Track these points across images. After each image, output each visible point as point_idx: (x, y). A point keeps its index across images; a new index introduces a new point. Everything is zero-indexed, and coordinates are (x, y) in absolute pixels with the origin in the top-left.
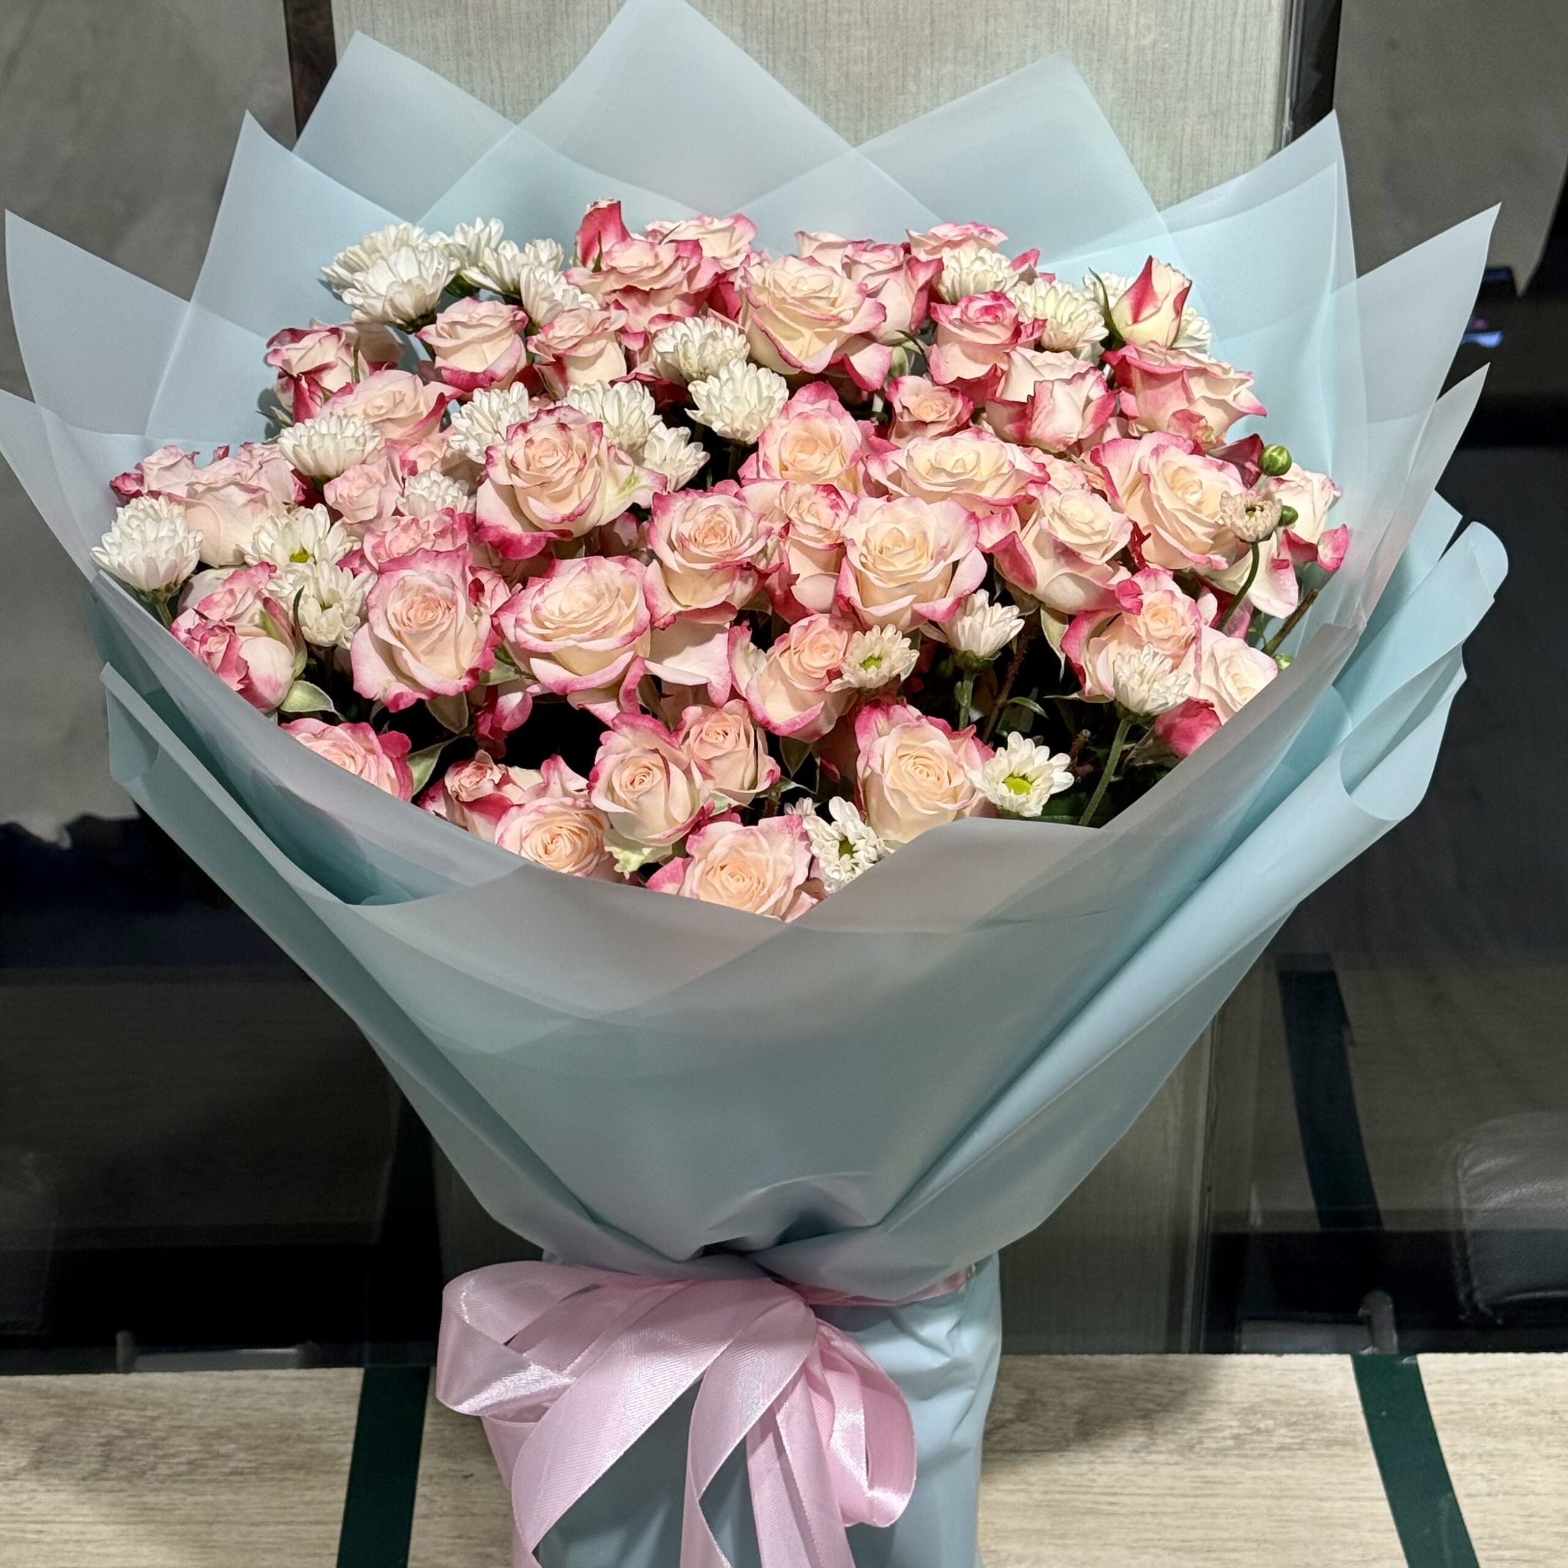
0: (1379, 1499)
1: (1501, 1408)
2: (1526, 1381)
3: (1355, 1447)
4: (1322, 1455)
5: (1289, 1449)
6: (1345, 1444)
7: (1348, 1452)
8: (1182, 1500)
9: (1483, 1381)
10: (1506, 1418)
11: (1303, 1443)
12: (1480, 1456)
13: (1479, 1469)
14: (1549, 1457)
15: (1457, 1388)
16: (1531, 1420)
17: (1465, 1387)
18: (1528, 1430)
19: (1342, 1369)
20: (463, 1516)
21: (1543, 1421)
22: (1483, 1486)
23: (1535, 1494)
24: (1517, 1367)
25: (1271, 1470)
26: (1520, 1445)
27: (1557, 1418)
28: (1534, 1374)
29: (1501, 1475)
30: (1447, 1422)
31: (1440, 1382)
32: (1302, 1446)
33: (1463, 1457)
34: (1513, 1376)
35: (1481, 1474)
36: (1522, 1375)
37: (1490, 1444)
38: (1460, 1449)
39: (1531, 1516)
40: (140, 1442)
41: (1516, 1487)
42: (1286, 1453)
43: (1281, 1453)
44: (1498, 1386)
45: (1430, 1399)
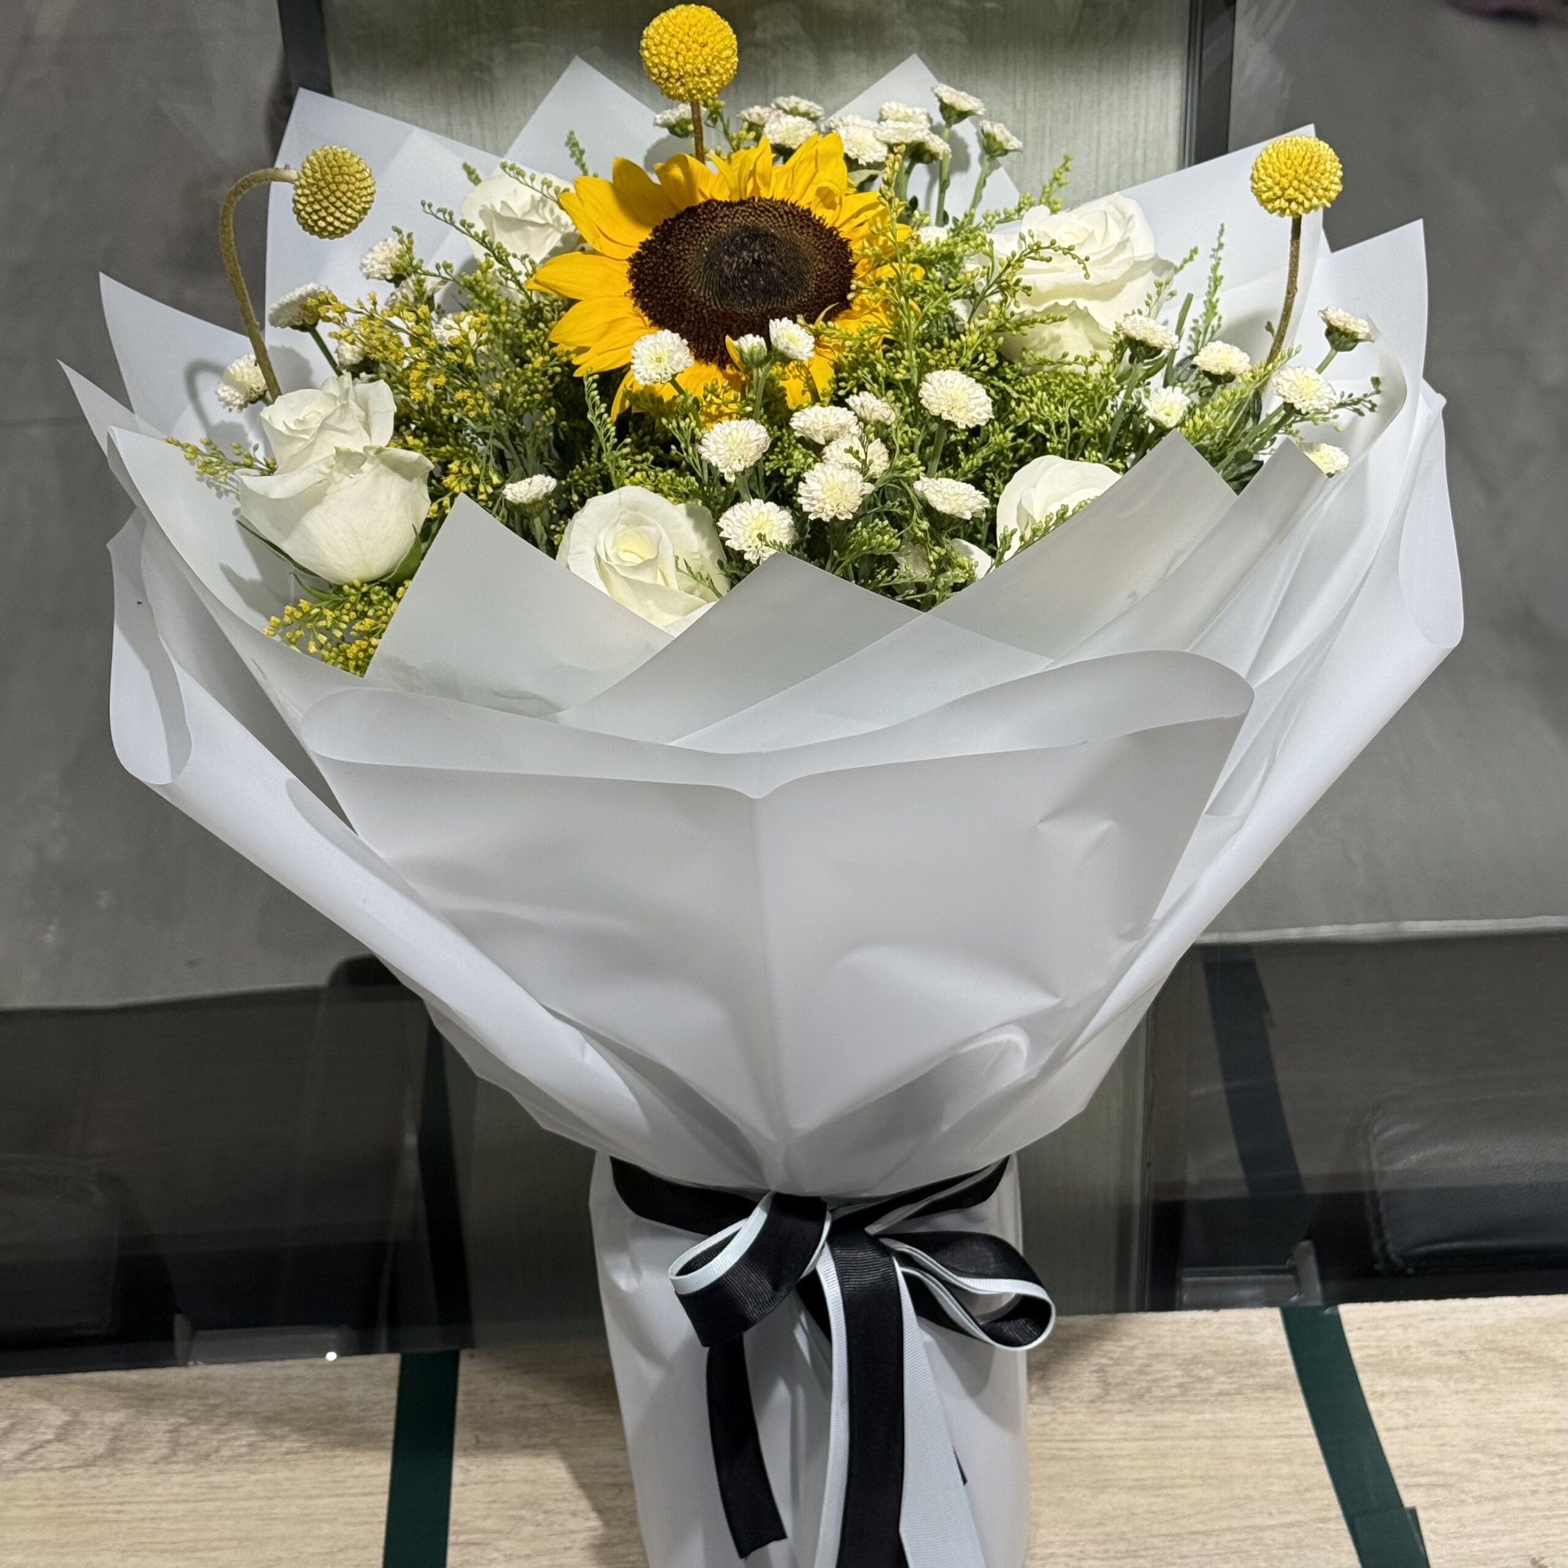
1: (1414, 1350)
2: (1435, 1325)
3: (1287, 1391)
4: (1257, 1399)
5: (1228, 1394)
6: (1277, 1388)
7: (1280, 1395)
8: (1134, 1444)
9: (1397, 1326)
10: (1419, 1359)
11: (1240, 1389)
12: (1397, 1393)
13: (1397, 1405)
19: (1273, 1321)
20: (496, 1483)
22: (1400, 1421)
24: (1426, 1313)
27: (1463, 1357)
29: (1416, 1410)
30: (1367, 1364)
31: (1359, 1329)
32: (1239, 1392)
33: (1382, 1395)
34: (1424, 1321)
35: (1397, 1410)
36: (1432, 1320)
37: (1405, 1383)
38: (1379, 1388)
39: (1443, 1445)
40: (203, 1428)
41: (1429, 1420)
42: (1226, 1398)
43: (1221, 1398)
44: (1411, 1330)
45: (1352, 1345)
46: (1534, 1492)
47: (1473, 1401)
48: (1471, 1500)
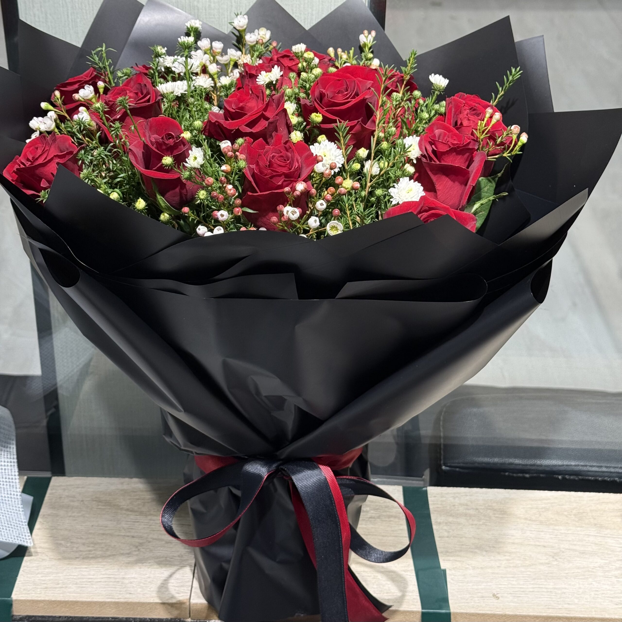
0: (405, 537)
1: (457, 507)
2: (468, 498)
3: (399, 518)
4: (386, 521)
5: (374, 518)
6: (395, 517)
7: (396, 520)
9: (451, 497)
10: (458, 510)
11: (379, 516)
12: (446, 523)
13: (445, 528)
14: (472, 525)
15: (441, 499)
16: (467, 511)
17: (444, 499)
18: (466, 515)
19: (398, 491)
20: (53, 529)
21: (472, 512)
22: (446, 534)
23: (466, 538)
24: (465, 493)
25: (366, 525)
26: (462, 520)
27: (477, 511)
28: (471, 496)
29: (453, 530)
30: (435, 511)
31: (435, 497)
32: (379, 517)
33: (440, 523)
34: (462, 496)
35: (445, 530)
36: (467, 496)
37: (451, 519)
38: (439, 520)
39: (462, 545)
41: (459, 535)
42: (373, 519)
43: (370, 519)
44: (457, 499)
45: (430, 502)
46: (499, 567)
47: (478, 528)
48: (471, 568)
